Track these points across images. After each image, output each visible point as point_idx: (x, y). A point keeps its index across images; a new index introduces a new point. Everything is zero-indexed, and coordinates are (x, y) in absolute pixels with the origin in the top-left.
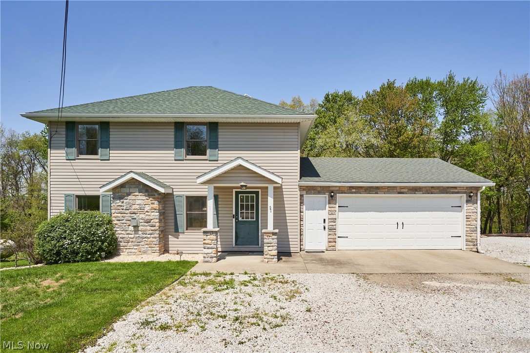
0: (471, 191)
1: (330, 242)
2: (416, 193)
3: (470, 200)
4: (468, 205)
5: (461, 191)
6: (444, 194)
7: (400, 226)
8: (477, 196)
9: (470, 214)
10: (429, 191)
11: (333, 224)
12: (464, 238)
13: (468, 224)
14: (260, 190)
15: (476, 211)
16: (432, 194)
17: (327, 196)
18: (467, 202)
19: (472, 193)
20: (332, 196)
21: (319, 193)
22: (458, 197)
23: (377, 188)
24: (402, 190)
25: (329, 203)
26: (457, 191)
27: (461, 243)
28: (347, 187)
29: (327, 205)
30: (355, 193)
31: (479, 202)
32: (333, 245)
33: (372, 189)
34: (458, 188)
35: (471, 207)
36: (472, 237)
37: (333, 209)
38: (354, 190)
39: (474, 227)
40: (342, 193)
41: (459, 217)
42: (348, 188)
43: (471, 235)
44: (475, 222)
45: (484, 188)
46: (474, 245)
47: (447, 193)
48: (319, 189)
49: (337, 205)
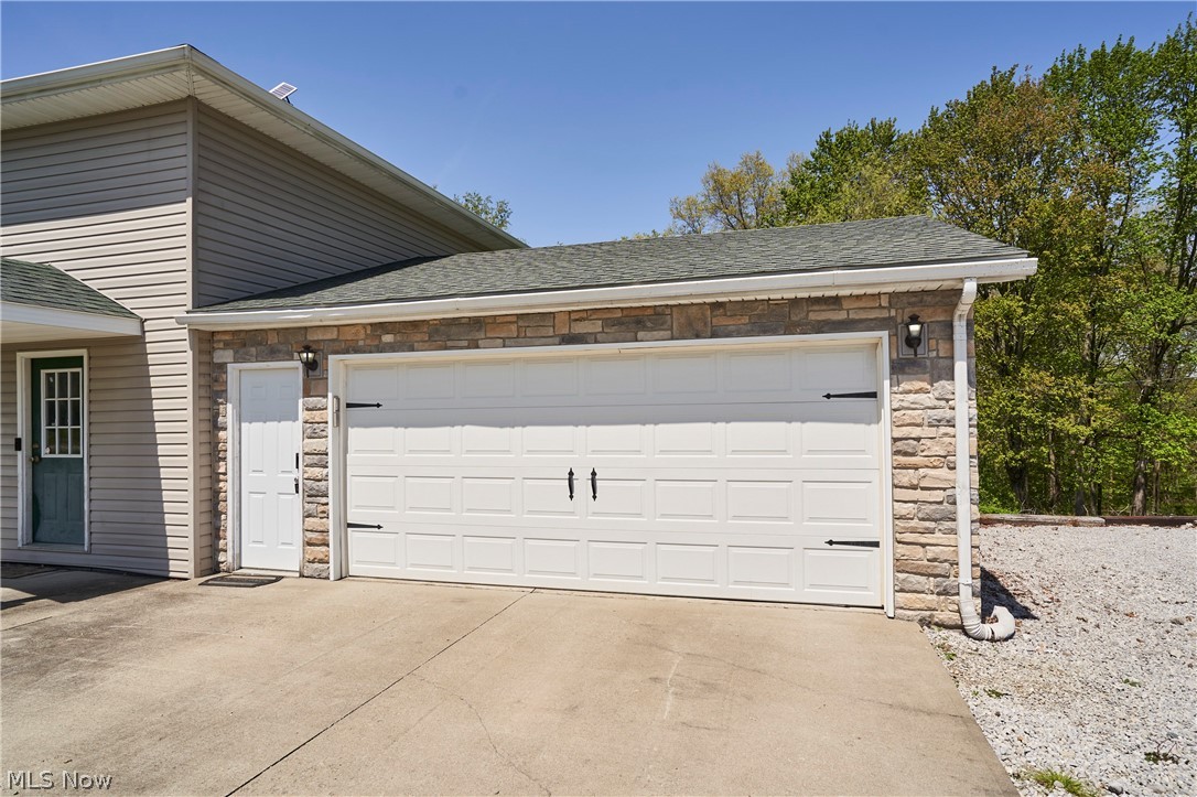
0: (916, 310)
1: (309, 544)
2: (641, 334)
3: (913, 359)
4: (905, 386)
5: (863, 315)
6: (774, 332)
7: (582, 485)
8: (951, 339)
9: (916, 432)
10: (699, 326)
11: (317, 472)
12: (887, 551)
13: (905, 481)
14: (83, 352)
15: (948, 414)
16: (714, 335)
17: (299, 365)
18: (899, 368)
19: (914, 320)
20: (310, 366)
21: (273, 354)
22: (858, 349)
23: (477, 323)
24: (579, 328)
25: (307, 394)
26: (842, 316)
27: (873, 578)
28: (364, 326)
29: (301, 401)
30: (392, 348)
31: (961, 368)
32: (321, 556)
33: (454, 329)
34: (846, 305)
35: (918, 395)
36: (931, 552)
37: (317, 416)
38: (388, 338)
39: (938, 496)
40: (347, 352)
41: (871, 441)
42: (369, 328)
43: (923, 539)
44: (944, 472)
45: (970, 287)
46: (945, 592)
47: (789, 331)
48: (273, 339)
49: (330, 402)
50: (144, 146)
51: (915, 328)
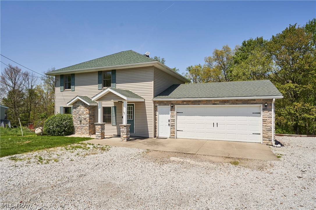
0: (266, 102)
1: (171, 133)
2: (225, 104)
3: (266, 108)
4: (264, 112)
5: (259, 102)
6: (245, 104)
7: (215, 125)
8: (271, 106)
9: (266, 118)
10: (234, 103)
11: (173, 122)
12: (262, 135)
13: (264, 125)
14: (134, 104)
15: (271, 116)
16: (236, 104)
17: (170, 106)
18: (264, 110)
19: (266, 103)
20: (172, 107)
21: (165, 105)
22: (258, 106)
23: (199, 101)
24: (216, 103)
25: (171, 111)
26: (256, 102)
27: (259, 139)
28: (181, 101)
29: (170, 112)
30: (186, 104)
31: (273, 110)
32: (173, 135)
33: (196, 102)
34: (256, 100)
35: (266, 113)
36: (268, 135)
37: (173, 114)
38: (185, 103)
39: (269, 127)
40: (178, 105)
41: (259, 120)
42: (182, 102)
43: (267, 133)
44: (270, 124)
45: (274, 99)
46: (270, 141)
47: (248, 104)
48: (165, 102)
49: (175, 112)
50: (145, 73)
51: (266, 104)
